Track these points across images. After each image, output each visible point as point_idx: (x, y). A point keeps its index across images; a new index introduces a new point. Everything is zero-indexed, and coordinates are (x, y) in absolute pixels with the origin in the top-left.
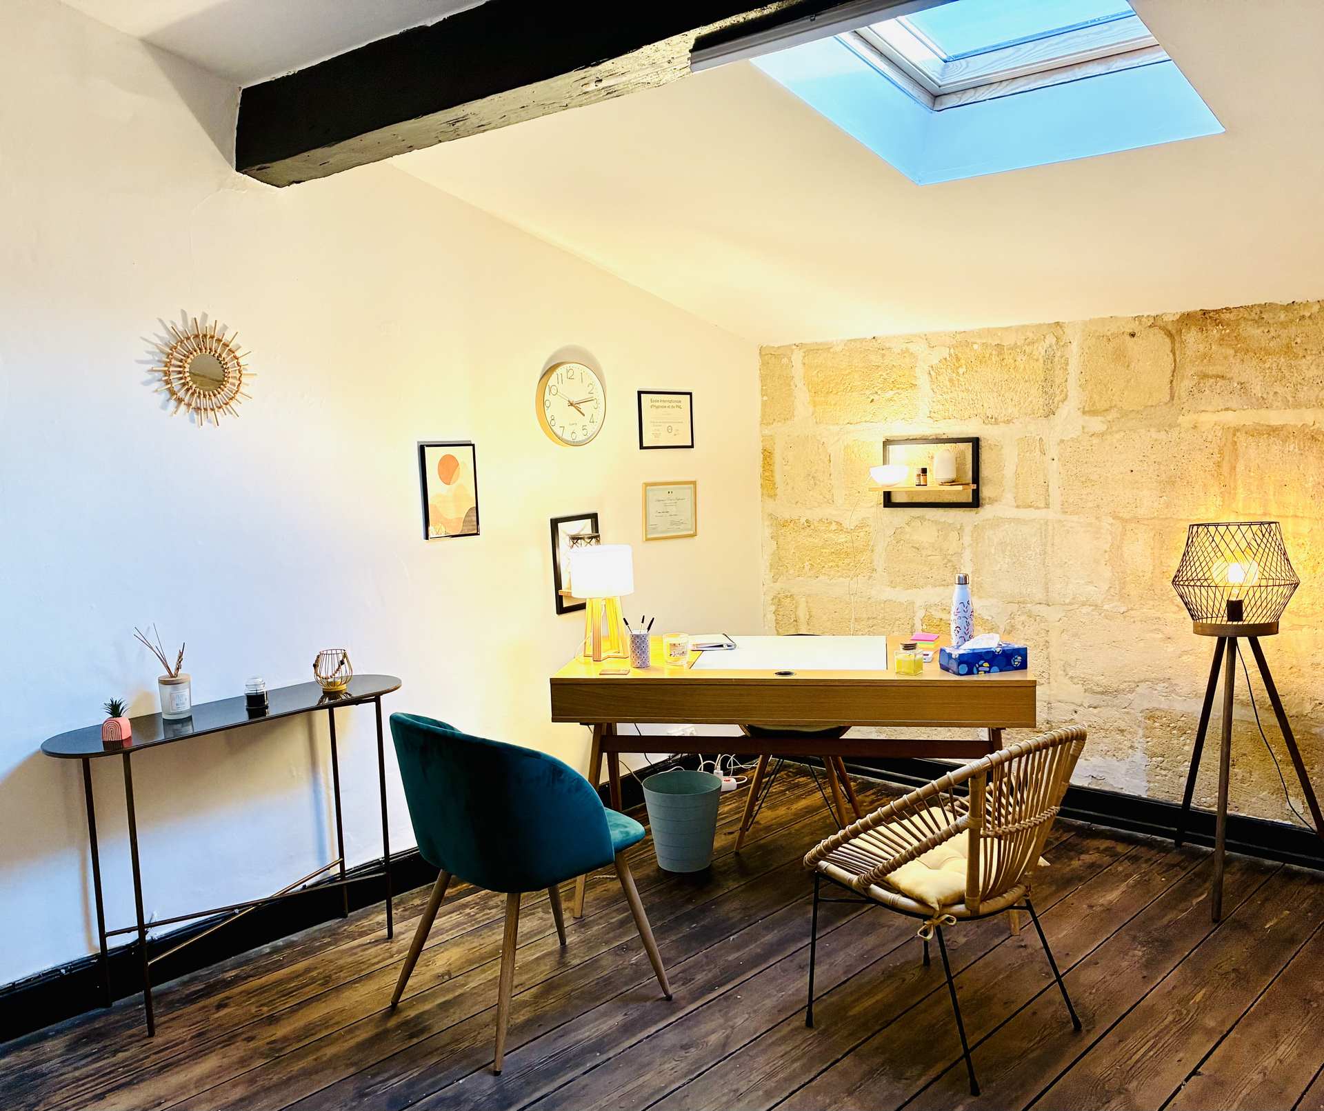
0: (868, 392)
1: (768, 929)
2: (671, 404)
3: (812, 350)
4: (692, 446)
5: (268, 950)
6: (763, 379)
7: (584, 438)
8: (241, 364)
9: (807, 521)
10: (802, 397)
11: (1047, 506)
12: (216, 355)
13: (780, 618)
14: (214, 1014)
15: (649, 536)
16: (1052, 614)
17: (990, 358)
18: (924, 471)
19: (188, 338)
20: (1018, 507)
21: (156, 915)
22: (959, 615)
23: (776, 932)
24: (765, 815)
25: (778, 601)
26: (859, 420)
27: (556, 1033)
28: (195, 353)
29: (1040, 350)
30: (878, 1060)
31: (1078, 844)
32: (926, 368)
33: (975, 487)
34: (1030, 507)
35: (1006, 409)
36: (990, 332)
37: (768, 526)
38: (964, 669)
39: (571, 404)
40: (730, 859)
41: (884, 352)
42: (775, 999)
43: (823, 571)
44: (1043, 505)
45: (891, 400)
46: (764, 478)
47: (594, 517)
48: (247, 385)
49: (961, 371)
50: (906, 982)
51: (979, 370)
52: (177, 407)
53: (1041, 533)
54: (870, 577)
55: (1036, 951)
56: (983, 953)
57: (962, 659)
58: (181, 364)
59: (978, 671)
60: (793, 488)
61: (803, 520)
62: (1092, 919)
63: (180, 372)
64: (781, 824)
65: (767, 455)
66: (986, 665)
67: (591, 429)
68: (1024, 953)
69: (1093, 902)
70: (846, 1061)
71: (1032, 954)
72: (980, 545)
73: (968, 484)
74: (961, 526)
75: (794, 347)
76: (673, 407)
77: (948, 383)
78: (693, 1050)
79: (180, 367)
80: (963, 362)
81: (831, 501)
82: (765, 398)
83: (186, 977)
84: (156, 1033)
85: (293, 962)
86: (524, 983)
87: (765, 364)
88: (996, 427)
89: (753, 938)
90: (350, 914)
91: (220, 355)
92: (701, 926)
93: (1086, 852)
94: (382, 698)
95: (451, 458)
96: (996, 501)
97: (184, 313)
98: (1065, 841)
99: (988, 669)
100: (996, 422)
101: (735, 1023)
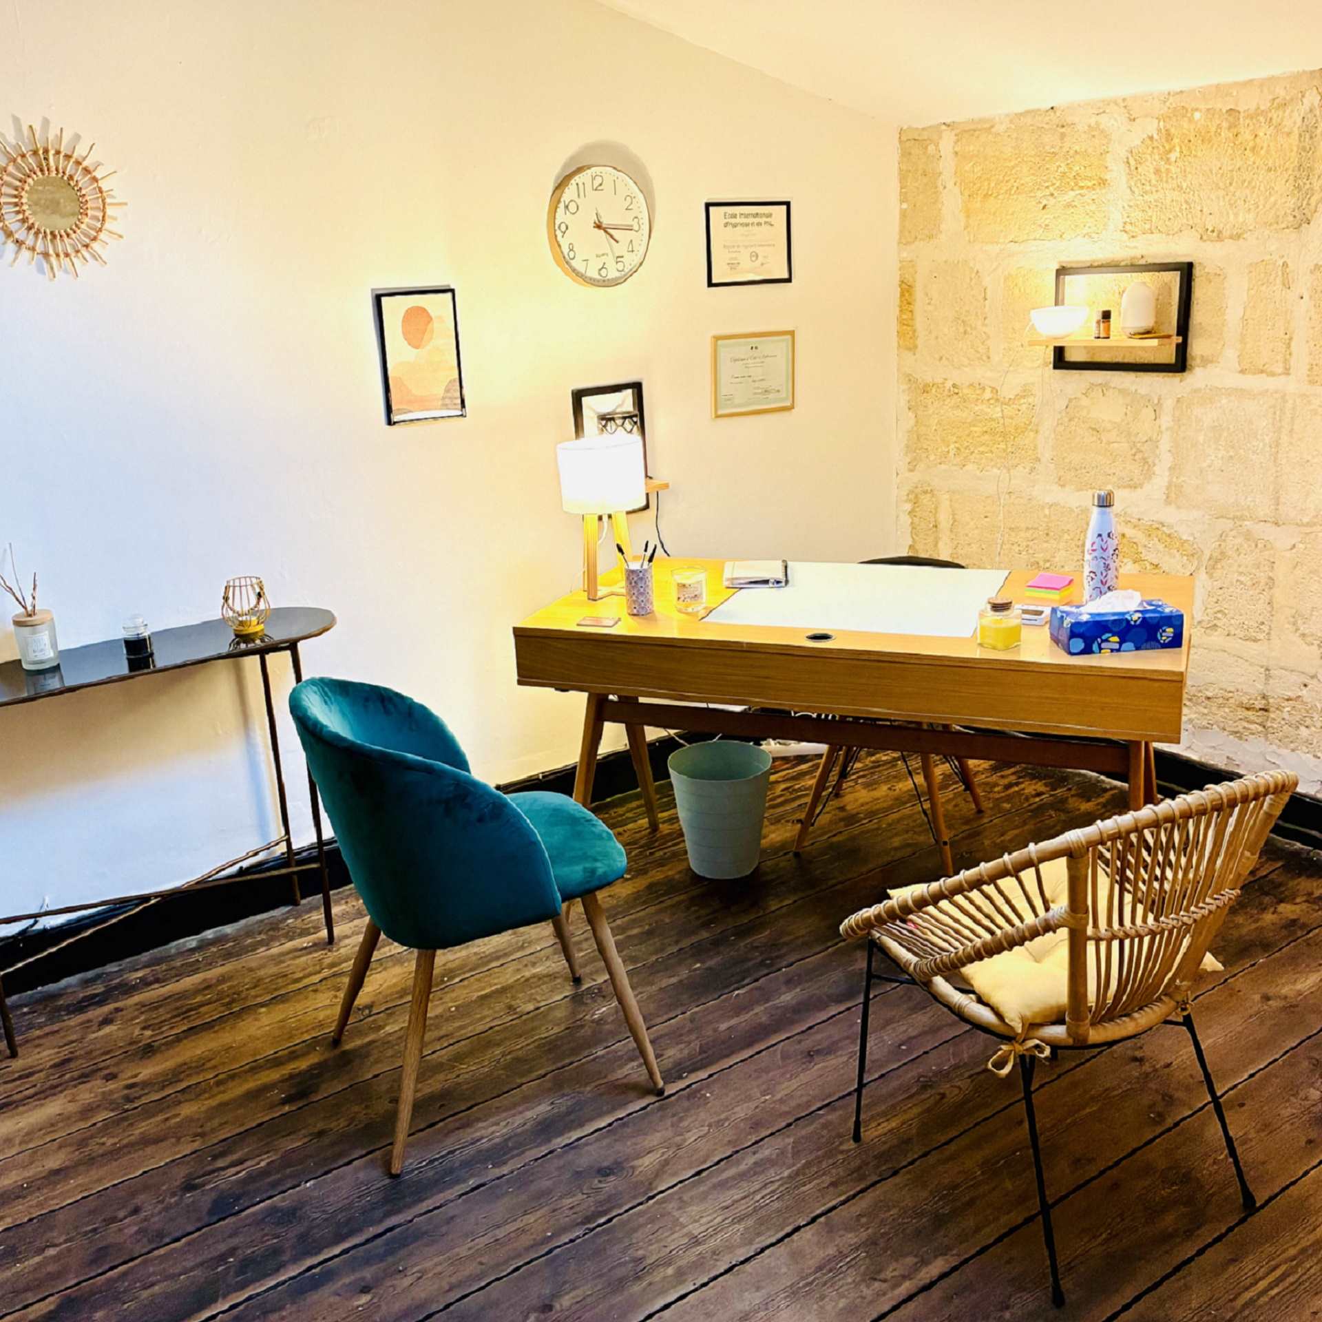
0: (1039, 194)
1: (790, 982)
2: (756, 220)
3: (967, 131)
4: (789, 280)
5: (194, 944)
6: (903, 177)
7: (618, 274)
8: (104, 189)
9: (954, 386)
10: (951, 202)
11: (1287, 372)
12: (65, 178)
13: (916, 520)
14: (94, 1032)
15: (720, 412)
16: (1281, 539)
17: (1218, 134)
18: (1106, 315)
19: (23, 156)
20: (1242, 372)
21: (47, 901)
22: (1095, 554)
23: (798, 990)
24: (857, 796)
25: (915, 497)
26: (1025, 237)
27: (455, 1121)
28: (34, 176)
29: (1293, 119)
30: (851, 1238)
31: (1280, 885)
32: (1123, 154)
33: (1180, 339)
34: (1262, 372)
35: (1236, 215)
36: (1221, 90)
37: (903, 391)
38: (1079, 644)
39: (599, 226)
40: (786, 863)
41: (1063, 130)
42: (752, 1105)
43: (972, 457)
44: (1280, 370)
45: (1069, 205)
46: (902, 322)
47: (637, 387)
48: (115, 219)
49: (1173, 156)
50: (945, 1100)
51: (1199, 154)
52: (17, 252)
53: (1275, 413)
54: (1033, 469)
55: (1156, 1070)
56: (1074, 1064)
57: (1076, 630)
58: (16, 193)
59: (1101, 649)
60: (937, 338)
61: (949, 384)
62: (1262, 1023)
63: (16, 205)
64: (872, 812)
65: (906, 290)
66: (1116, 639)
67: (631, 260)
68: (1134, 1071)
69: (1271, 991)
70: (807, 1234)
71: (1147, 1075)
72: (1183, 428)
73: (1169, 337)
74: (1159, 400)
75: (944, 127)
76: (759, 224)
77: (1153, 177)
78: (612, 1178)
79: (16, 196)
80: (1176, 141)
81: (985, 358)
82: (905, 206)
83: (90, 974)
84: (20, 1054)
85: (210, 964)
86: (452, 1034)
87: (906, 154)
88: (1218, 245)
89: (765, 995)
90: (303, 902)
91: (71, 178)
92: (707, 969)
93: (1291, 899)
94: (300, 645)
95: (421, 311)
96: (1211, 362)
97: (16, 120)
98: (1266, 876)
99: (1117, 646)
100: (1220, 238)
101: (685, 1140)
